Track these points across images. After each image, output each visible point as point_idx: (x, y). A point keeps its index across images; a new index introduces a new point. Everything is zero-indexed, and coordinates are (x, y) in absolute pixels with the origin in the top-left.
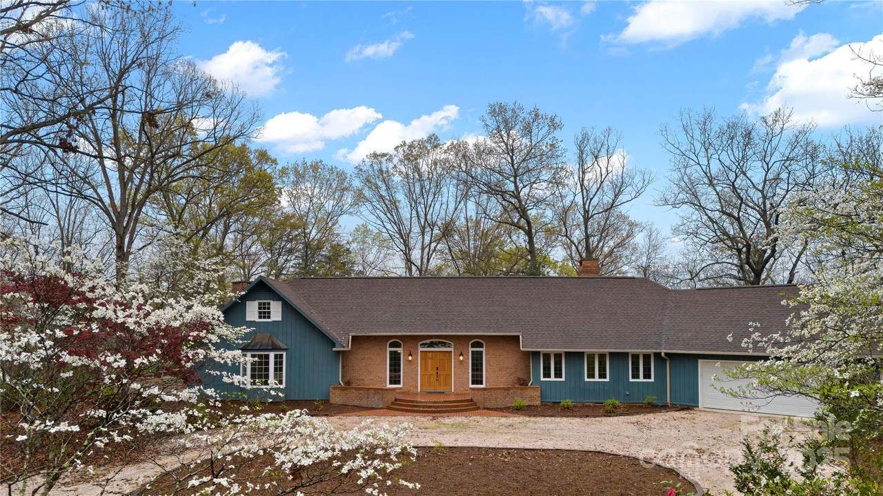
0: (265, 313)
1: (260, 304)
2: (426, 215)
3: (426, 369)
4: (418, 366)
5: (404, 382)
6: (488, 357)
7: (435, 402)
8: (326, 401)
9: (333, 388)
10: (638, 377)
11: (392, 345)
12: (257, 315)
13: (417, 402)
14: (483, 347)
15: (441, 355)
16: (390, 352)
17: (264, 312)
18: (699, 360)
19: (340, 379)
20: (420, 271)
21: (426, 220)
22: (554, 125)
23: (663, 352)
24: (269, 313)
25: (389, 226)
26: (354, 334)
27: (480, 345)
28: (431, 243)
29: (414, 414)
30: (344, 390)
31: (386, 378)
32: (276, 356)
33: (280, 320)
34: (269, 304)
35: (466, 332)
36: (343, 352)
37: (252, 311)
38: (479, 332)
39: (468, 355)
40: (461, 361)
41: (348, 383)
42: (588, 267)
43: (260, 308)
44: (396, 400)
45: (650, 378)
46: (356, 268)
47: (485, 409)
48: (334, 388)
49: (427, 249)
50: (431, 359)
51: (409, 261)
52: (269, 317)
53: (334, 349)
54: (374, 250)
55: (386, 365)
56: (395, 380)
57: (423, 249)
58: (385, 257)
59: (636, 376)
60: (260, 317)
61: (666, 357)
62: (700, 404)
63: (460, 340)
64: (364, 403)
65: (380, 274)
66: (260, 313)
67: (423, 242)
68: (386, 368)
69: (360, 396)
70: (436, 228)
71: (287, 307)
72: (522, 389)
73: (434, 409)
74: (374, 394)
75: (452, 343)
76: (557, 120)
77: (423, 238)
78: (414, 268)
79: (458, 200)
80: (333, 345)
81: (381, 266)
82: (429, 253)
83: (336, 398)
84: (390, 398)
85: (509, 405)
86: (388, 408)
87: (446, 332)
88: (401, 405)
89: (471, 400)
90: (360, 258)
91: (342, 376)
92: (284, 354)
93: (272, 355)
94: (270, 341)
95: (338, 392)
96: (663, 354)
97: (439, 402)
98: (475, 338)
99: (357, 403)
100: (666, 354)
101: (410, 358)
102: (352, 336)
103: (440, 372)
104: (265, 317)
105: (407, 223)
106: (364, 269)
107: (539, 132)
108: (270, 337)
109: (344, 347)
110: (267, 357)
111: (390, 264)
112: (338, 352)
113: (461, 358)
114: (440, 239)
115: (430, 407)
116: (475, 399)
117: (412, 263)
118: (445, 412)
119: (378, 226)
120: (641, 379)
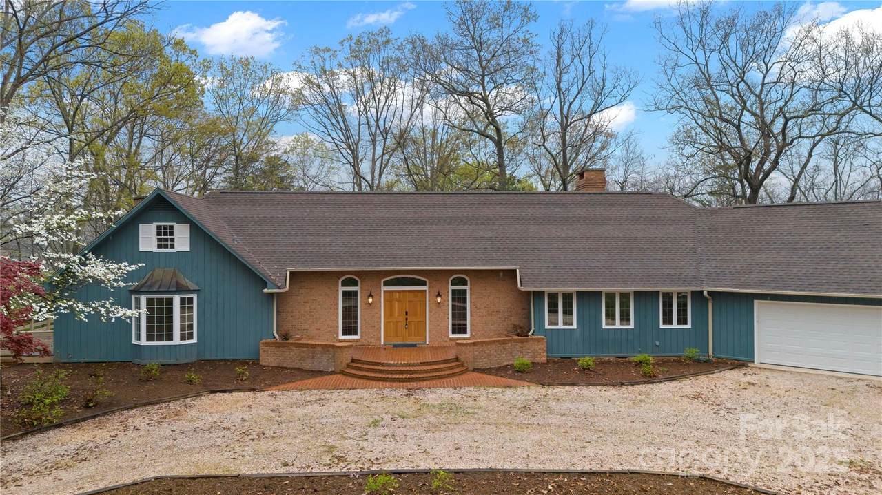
0: (166, 240)
1: (159, 228)
2: (377, 121)
3: (391, 314)
4: (380, 311)
5: (362, 333)
6: (474, 297)
7: (409, 365)
8: (254, 362)
9: (263, 343)
10: (671, 322)
11: (344, 284)
12: (155, 243)
13: (383, 365)
14: (467, 285)
15: (411, 295)
16: (343, 291)
17: (165, 238)
18: (755, 301)
19: (275, 331)
20: (371, 187)
21: (377, 125)
22: (527, 16)
23: (706, 290)
24: (172, 240)
25: (334, 135)
26: (293, 269)
27: (464, 282)
28: (383, 154)
29: (381, 384)
30: (279, 347)
31: (338, 327)
32: (182, 301)
33: (188, 249)
34: (172, 227)
35: (446, 265)
36: (278, 294)
37: (148, 239)
38: (463, 265)
39: (448, 296)
40: (439, 303)
41: (286, 337)
42: (592, 179)
43: (159, 234)
44: (353, 361)
45: (686, 323)
46: (296, 184)
47: (475, 370)
48: (267, 344)
49: (378, 163)
50: (399, 300)
51: (357, 174)
52: (172, 246)
53: (265, 290)
54: (317, 163)
55: (338, 309)
56: (349, 329)
57: (374, 161)
58: (329, 171)
59: (668, 321)
60: (159, 246)
61: (709, 297)
62: (755, 359)
63: (438, 276)
64: (307, 365)
65: (324, 189)
66: (159, 240)
67: (374, 154)
68: (338, 314)
69: (303, 354)
70: (390, 135)
71: (197, 232)
72: (522, 342)
73: (408, 376)
74: (321, 353)
75: (426, 280)
76: (531, 10)
77: (374, 148)
78: (363, 183)
79: (415, 105)
80: (265, 285)
81: (326, 180)
82: (381, 165)
83: (269, 358)
84: (346, 358)
85: (506, 363)
86: (342, 373)
87: (418, 265)
88: (360, 369)
89: (457, 359)
90: (300, 171)
91: (277, 325)
92: (195, 297)
93: (177, 299)
94: (174, 281)
95: (271, 350)
96: (705, 293)
97: (414, 365)
98: (456, 274)
99: (298, 365)
100: (709, 292)
101: (370, 300)
102: (290, 272)
103: (410, 319)
104: (166, 246)
105: (354, 131)
106: (305, 184)
107: (511, 25)
108: (174, 275)
109: (279, 288)
110: (170, 302)
111: (335, 179)
112: (272, 294)
113: (439, 299)
114: (394, 150)
115: (401, 372)
116: (462, 358)
117: (361, 177)
118: (423, 379)
119: (322, 134)
120: (675, 325)
